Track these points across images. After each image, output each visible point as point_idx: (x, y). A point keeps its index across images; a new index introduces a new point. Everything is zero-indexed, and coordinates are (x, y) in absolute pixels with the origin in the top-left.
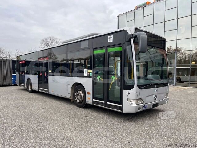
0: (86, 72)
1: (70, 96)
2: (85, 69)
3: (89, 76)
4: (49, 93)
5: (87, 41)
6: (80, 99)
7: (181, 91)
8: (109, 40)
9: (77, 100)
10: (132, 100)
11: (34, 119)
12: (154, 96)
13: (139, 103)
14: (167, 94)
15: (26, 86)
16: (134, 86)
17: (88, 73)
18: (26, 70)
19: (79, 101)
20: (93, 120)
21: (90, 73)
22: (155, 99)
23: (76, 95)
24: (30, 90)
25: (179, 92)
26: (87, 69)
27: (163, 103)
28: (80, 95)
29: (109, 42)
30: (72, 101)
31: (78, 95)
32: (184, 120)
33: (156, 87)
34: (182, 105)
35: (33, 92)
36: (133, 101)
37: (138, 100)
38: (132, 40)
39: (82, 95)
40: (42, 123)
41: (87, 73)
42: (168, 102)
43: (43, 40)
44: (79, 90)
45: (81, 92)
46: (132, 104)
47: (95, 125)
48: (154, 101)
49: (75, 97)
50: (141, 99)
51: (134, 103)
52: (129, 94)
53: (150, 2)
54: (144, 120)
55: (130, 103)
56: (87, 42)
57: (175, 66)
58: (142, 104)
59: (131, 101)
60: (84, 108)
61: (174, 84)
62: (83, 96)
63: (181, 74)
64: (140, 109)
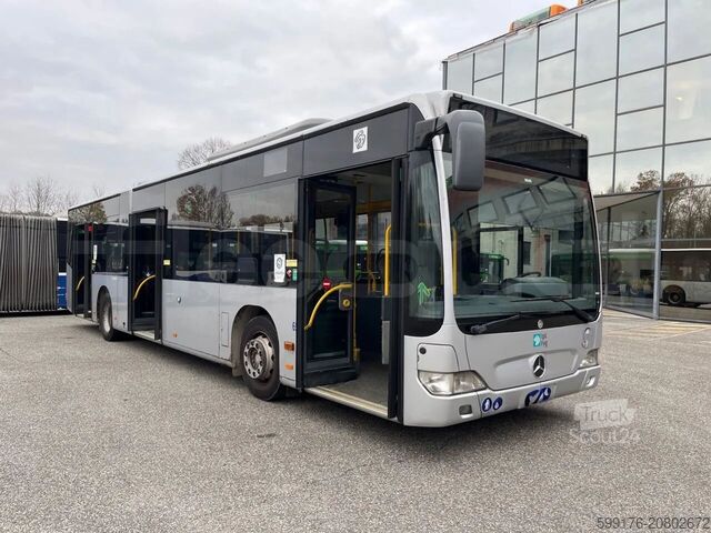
0: (282, 265)
1: (228, 356)
2: (276, 257)
3: (288, 283)
4: (165, 343)
5: (285, 149)
6: (260, 368)
7: (676, 340)
8: (355, 145)
9: (252, 371)
10: (435, 377)
11: (72, 441)
12: (532, 360)
13: (464, 387)
14: (593, 353)
15: (95, 316)
16: (442, 320)
17: (287, 269)
18: (95, 258)
19: (258, 376)
20: (291, 452)
21: (292, 268)
22: (539, 373)
23: (247, 350)
24: (107, 328)
25: (664, 343)
26: (283, 256)
27: (575, 387)
28: (259, 351)
29: (355, 150)
30: (235, 373)
31: (253, 352)
32: (653, 460)
33: (540, 324)
34: (661, 394)
35: (116, 336)
36: (438, 380)
37: (459, 375)
38: (438, 142)
39: (269, 351)
40: (93, 457)
41: (283, 269)
42: (595, 384)
43: (187, 153)
44: (260, 334)
45: (265, 342)
46: (435, 392)
47: (291, 472)
48: (534, 378)
49: (246, 359)
50: (474, 372)
51: (444, 386)
52: (423, 351)
53: (564, 6)
54: (487, 457)
55: (429, 386)
56: (283, 153)
57: (657, 246)
58: (479, 393)
59: (431, 381)
60: (274, 400)
61: (655, 311)
62: (273, 358)
63: (685, 274)
64: (470, 412)
